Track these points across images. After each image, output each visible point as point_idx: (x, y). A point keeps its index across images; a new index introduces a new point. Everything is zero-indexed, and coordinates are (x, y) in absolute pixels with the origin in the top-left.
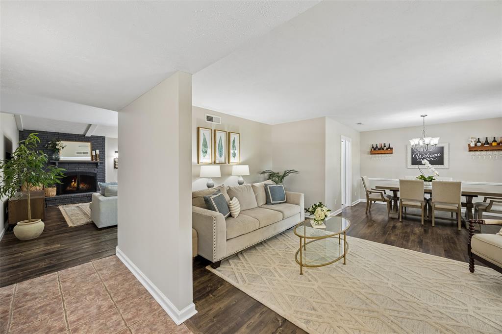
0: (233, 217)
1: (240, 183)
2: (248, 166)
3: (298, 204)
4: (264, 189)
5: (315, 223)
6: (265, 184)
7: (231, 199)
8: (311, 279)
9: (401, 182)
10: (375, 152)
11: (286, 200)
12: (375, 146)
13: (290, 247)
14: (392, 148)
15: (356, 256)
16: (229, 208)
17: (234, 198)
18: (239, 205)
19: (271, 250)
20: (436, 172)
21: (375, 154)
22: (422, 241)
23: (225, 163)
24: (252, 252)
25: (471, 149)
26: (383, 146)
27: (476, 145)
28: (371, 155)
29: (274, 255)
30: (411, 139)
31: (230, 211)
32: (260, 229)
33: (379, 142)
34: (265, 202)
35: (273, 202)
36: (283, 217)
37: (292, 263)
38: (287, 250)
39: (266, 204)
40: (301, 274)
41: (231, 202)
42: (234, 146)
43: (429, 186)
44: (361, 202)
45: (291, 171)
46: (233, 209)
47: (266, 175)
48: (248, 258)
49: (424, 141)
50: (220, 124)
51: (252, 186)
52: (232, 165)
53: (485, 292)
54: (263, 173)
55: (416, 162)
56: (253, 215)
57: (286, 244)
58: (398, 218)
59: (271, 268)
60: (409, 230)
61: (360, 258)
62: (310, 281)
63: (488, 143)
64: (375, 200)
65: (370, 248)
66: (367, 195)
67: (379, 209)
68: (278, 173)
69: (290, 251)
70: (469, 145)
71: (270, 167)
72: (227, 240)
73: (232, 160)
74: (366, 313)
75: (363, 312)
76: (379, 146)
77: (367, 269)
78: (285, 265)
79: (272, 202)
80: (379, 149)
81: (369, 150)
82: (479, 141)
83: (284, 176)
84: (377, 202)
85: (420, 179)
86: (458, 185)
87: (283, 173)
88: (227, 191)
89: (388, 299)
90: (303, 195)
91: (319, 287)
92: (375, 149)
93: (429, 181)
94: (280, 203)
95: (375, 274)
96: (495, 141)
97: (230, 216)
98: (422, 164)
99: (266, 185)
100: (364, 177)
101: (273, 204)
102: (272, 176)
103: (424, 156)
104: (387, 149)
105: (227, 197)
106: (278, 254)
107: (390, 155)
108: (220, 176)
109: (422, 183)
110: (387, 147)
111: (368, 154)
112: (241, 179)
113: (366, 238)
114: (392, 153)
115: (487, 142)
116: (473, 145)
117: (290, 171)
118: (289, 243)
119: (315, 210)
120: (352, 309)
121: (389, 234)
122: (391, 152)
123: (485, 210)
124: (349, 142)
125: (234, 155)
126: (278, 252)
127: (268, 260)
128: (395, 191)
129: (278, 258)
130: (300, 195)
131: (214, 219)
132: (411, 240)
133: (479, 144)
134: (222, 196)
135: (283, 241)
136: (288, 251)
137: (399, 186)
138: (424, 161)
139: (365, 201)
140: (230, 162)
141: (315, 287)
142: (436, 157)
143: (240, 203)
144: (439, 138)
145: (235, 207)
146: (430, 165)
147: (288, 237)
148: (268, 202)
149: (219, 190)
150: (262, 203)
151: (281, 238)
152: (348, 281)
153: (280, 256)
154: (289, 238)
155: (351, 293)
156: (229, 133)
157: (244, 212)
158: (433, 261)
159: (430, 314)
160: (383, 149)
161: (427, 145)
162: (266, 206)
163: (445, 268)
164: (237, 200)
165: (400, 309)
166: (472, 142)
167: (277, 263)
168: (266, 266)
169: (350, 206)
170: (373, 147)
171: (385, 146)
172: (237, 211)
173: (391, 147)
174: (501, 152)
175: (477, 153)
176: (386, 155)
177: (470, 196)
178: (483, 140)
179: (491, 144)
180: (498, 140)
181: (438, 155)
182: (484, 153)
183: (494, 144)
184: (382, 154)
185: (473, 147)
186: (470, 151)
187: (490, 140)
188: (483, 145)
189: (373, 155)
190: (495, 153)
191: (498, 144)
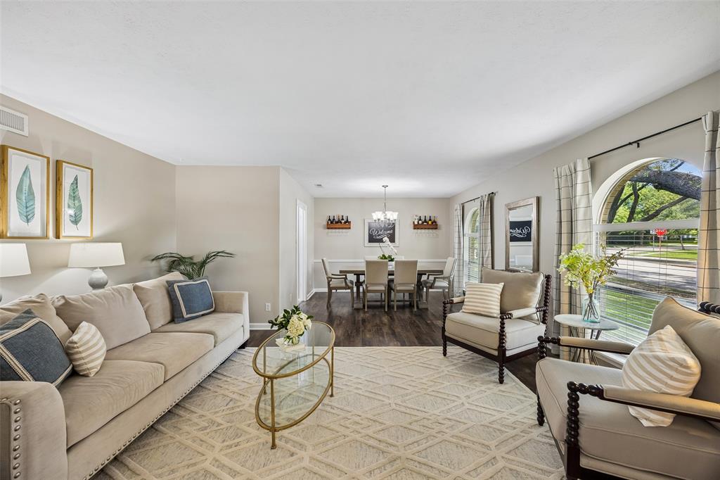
0: (86, 376)
1: (95, 286)
2: (120, 244)
3: (238, 311)
4: (165, 292)
5: (286, 343)
6: (167, 282)
7: (73, 329)
8: (293, 449)
9: (368, 263)
10: (332, 226)
11: (214, 307)
12: (332, 219)
13: (234, 396)
15: (343, 376)
16: (68, 355)
17: (84, 324)
18: (103, 340)
19: (196, 420)
20: (394, 250)
21: (331, 228)
22: (394, 331)
23: (46, 237)
24: (148, 444)
25: (416, 227)
26: (340, 218)
27: (418, 222)
28: (327, 230)
29: (206, 428)
30: (374, 212)
31: (71, 361)
32: (167, 383)
33: (337, 213)
34: (168, 318)
35: (189, 316)
36: (215, 342)
37: (250, 430)
38: (231, 405)
39: (172, 321)
40: (274, 446)
41: (75, 338)
42: (74, 197)
43: (391, 266)
44: (316, 293)
45: (219, 252)
46: (83, 355)
47: (163, 262)
48: (139, 463)
50: (26, 133)
51: (135, 288)
52: (70, 243)
53: (462, 374)
54: (157, 258)
55: (372, 239)
56: (144, 356)
57: (226, 392)
58: (362, 307)
59: (207, 465)
60: (378, 321)
61: (347, 378)
62: (292, 455)
64: (336, 288)
65: (351, 357)
66: (329, 283)
67: (340, 300)
68: (191, 258)
69: (238, 407)
70: (414, 222)
71: (172, 245)
72: (69, 450)
73: (68, 229)
74: (389, 468)
75: (385, 470)
76: (336, 219)
77: (360, 392)
78: (236, 441)
79: (186, 316)
80: (337, 223)
81: (325, 223)
82: (420, 220)
83: (203, 264)
84: (338, 291)
85: (382, 258)
86: (415, 263)
87: (204, 257)
88: (57, 309)
89: (401, 428)
90: (246, 294)
91: (312, 458)
92: (332, 223)
94: (203, 315)
95: (372, 395)
96: (430, 220)
97: (75, 374)
98: (383, 242)
99: (170, 284)
100: (324, 259)
101: (188, 320)
102: (176, 262)
103: (380, 233)
104: (345, 222)
105: (60, 327)
106: (213, 422)
107: (347, 230)
108: (27, 271)
109: (386, 264)
110: (345, 220)
111: (324, 228)
112: (100, 275)
113: (342, 344)
114: (350, 228)
115: (425, 221)
116: (416, 223)
117: (217, 254)
118: (232, 388)
119: (289, 321)
120: (370, 472)
121: (363, 331)
122: (348, 226)
123: (431, 288)
125: (76, 220)
126: (214, 417)
127: (195, 445)
128: (358, 274)
129: (216, 431)
130: (242, 295)
131: (14, 408)
132: (385, 334)
133: (420, 222)
134: (41, 329)
135: (218, 390)
136: (233, 408)
137: (365, 269)
138: (385, 239)
139: (326, 290)
140: (63, 233)
141: (306, 463)
143: (103, 334)
145: (88, 349)
146: (389, 243)
147: (225, 379)
148: (175, 317)
149: (28, 312)
150: (162, 322)
151: (211, 386)
152: (347, 423)
153: (219, 425)
154: (229, 379)
155: (358, 444)
156: (58, 164)
157: (116, 353)
158: (415, 354)
159: (443, 426)
160: (341, 223)
162: (172, 327)
163: (426, 359)
164: (94, 328)
165: (418, 437)
166: (416, 219)
167: (218, 445)
168: (195, 464)
169: (305, 300)
170: (329, 220)
171: (343, 219)
172: (97, 358)
173: (349, 220)
174: (434, 231)
175: (419, 231)
176: (344, 230)
177: (420, 274)
178: (423, 219)
179: (428, 223)
180: (433, 219)
181: (391, 232)
182: (423, 231)
183: (430, 223)
184: (339, 228)
185: (416, 225)
186: (415, 229)
187: (428, 219)
188: (423, 223)
189: (330, 230)
190: (431, 231)
191: (432, 223)
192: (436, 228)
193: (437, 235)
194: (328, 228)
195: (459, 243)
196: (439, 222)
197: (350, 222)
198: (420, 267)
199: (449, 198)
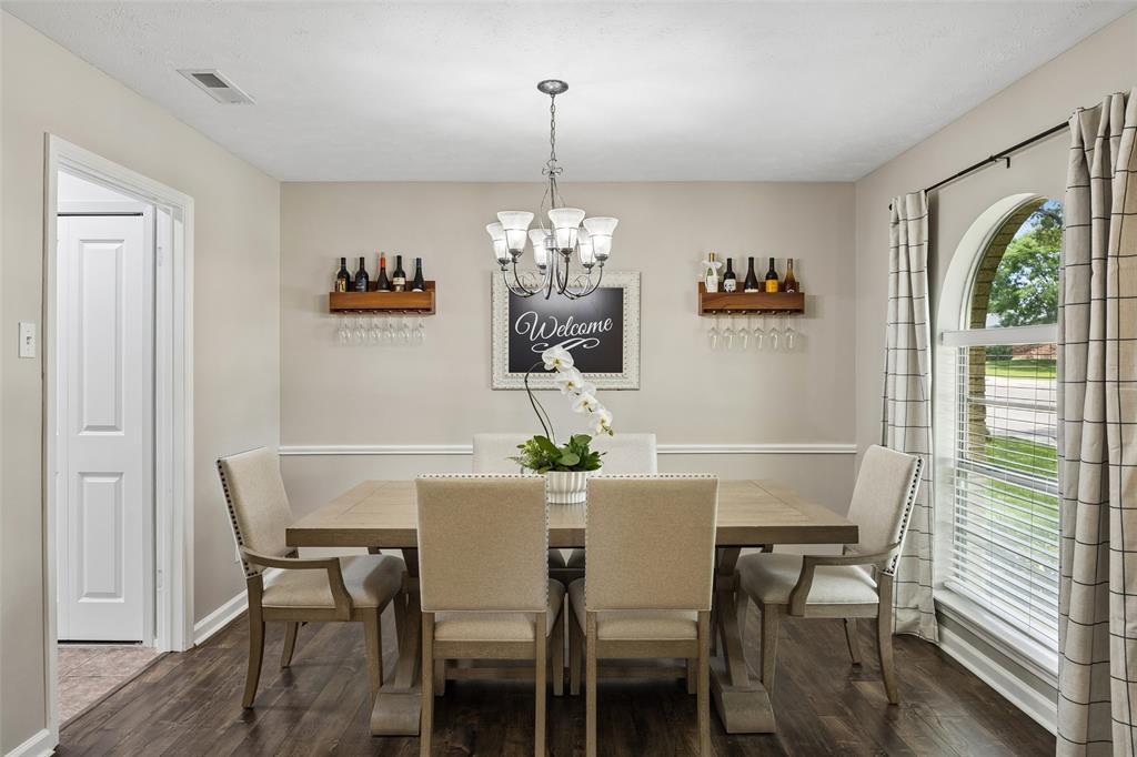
10: (352, 300)
12: (352, 269)
14: (431, 285)
20: (604, 414)
21: (353, 311)
25: (712, 305)
26: (390, 268)
27: (721, 285)
28: (334, 319)
33: (372, 245)
49: (552, 237)
55: (523, 356)
63: (755, 285)
70: (702, 286)
76: (372, 271)
80: (372, 287)
81: (325, 287)
82: (730, 274)
86: (704, 498)
92: (351, 286)
93: (572, 469)
96: (772, 275)
103: (557, 330)
104: (409, 287)
107: (420, 319)
110: (410, 274)
111: (321, 309)
114: (428, 310)
115: (752, 279)
116: (712, 288)
122: (422, 303)
124: (178, 215)
133: (730, 284)
138: (557, 355)
142: (597, 334)
144: (615, 222)
146: (576, 377)
160: (391, 287)
161: (566, 252)
166: (710, 272)
169: (180, 648)
170: (343, 274)
171: (399, 272)
173: (426, 278)
174: (789, 322)
175: (726, 322)
176: (408, 320)
177: (728, 547)
178: (741, 270)
179: (763, 288)
180: (782, 271)
181: (604, 326)
182: (742, 322)
183: (771, 286)
184: (383, 311)
185: (712, 297)
186: (706, 311)
187: (761, 270)
188: (741, 287)
189: (347, 320)
190: (773, 322)
191: (782, 287)
192: (799, 311)
193: (803, 337)
194: (335, 311)
195: (914, 375)
196: (810, 284)
197: (429, 287)
198: (726, 516)
199: (852, 184)
